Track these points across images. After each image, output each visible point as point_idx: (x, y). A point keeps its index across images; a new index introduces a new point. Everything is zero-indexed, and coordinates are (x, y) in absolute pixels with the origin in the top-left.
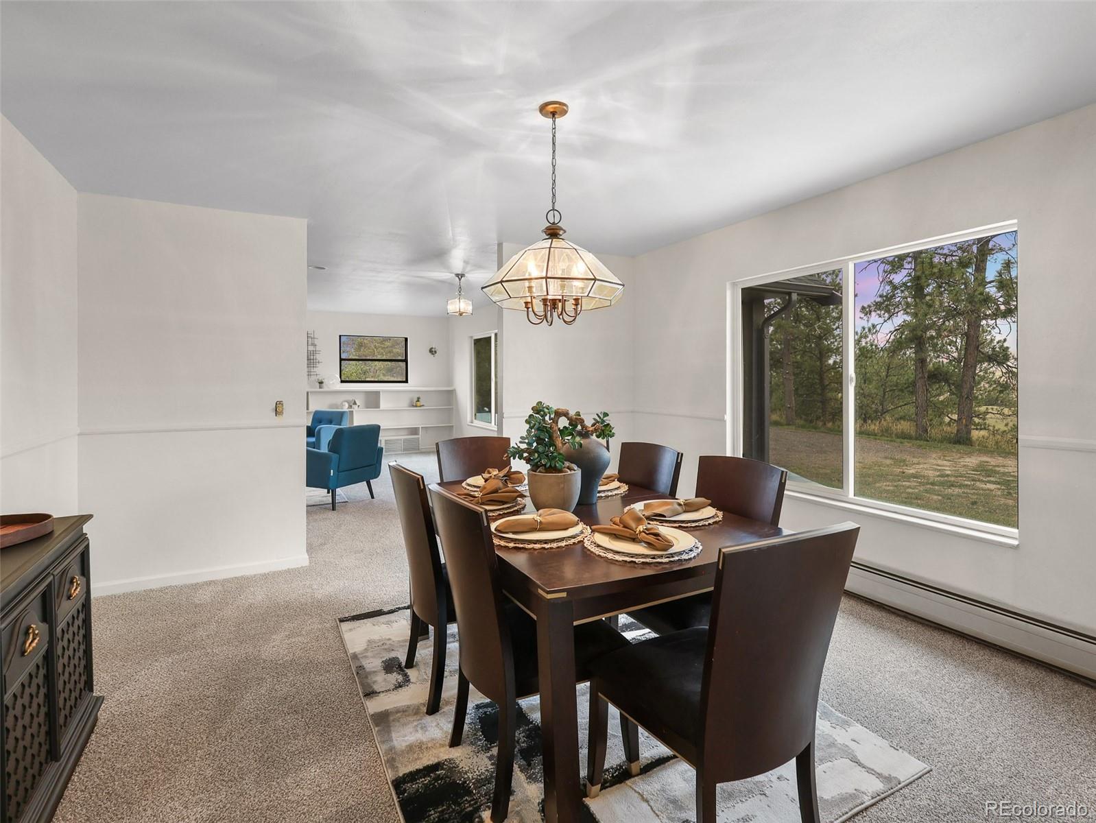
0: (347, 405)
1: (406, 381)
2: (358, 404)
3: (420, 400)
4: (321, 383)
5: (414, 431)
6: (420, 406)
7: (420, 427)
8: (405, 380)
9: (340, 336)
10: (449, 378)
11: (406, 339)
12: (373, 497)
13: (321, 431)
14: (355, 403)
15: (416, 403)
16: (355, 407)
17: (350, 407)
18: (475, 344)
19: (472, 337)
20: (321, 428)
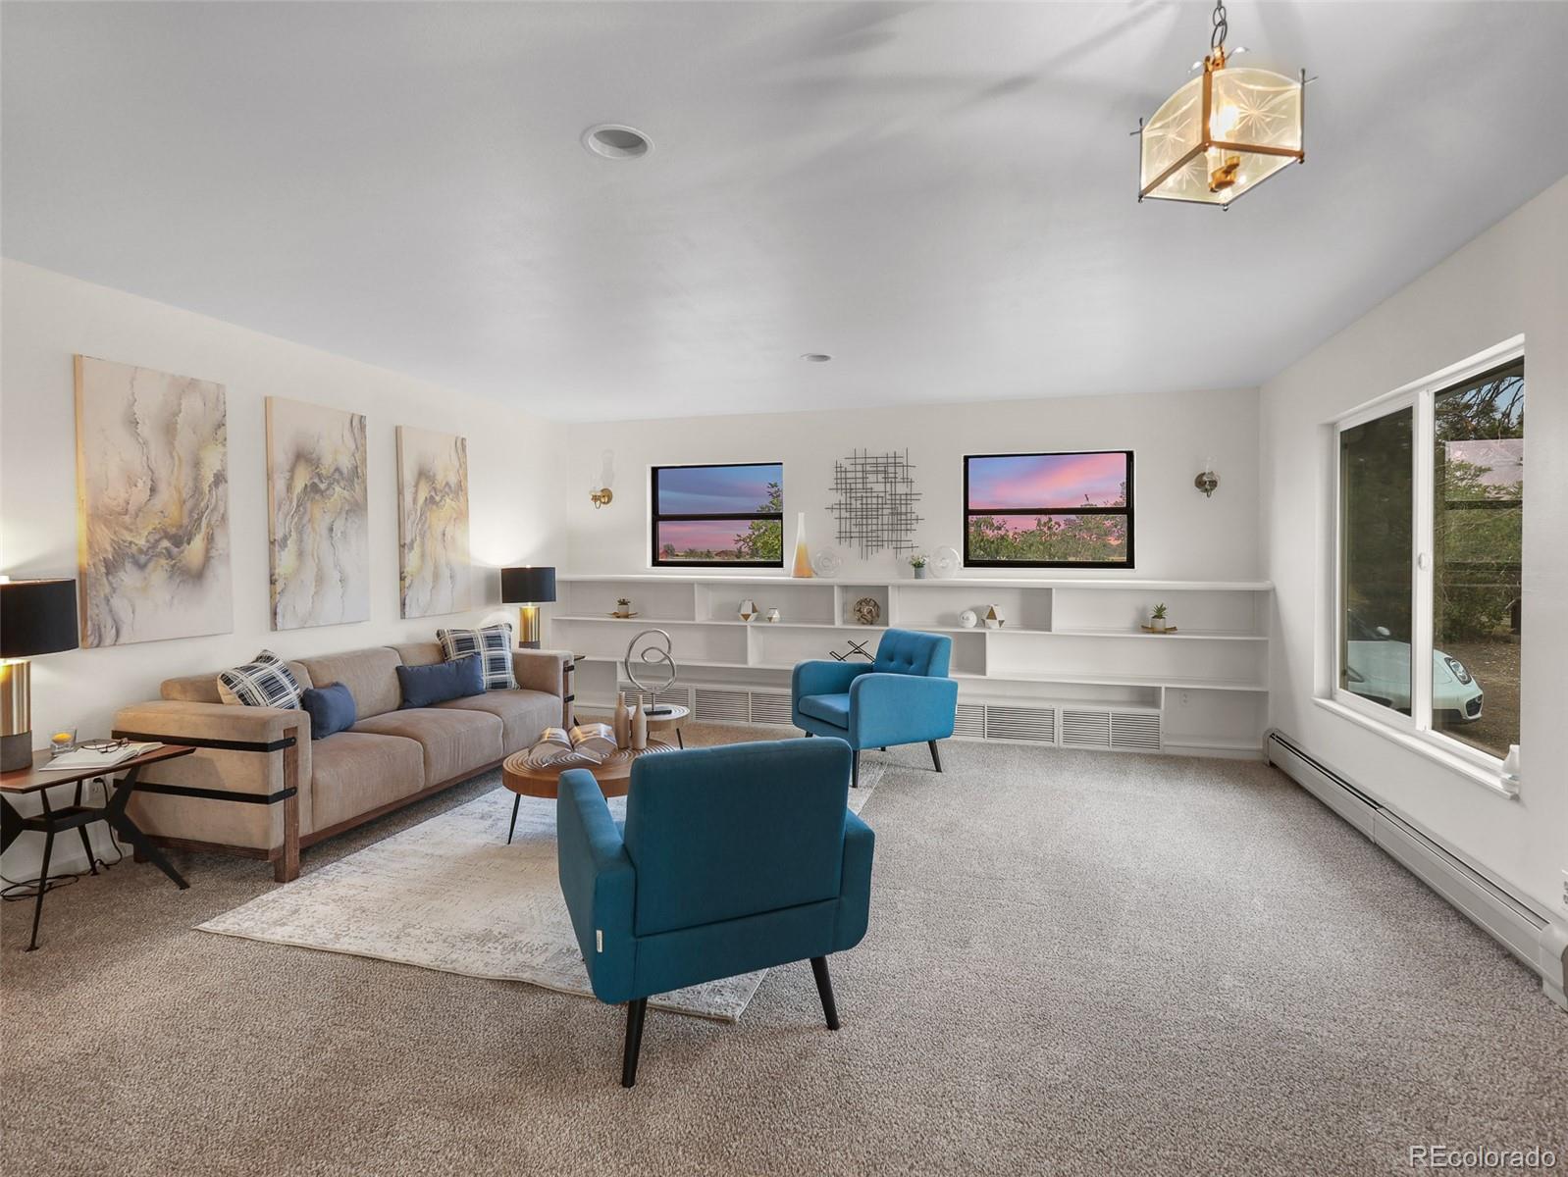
0: (973, 619)
1: (1129, 564)
2: (1000, 617)
3: (1166, 614)
4: (918, 566)
5: (1148, 696)
6: (1165, 632)
7: (1163, 686)
8: (1124, 559)
9: (966, 459)
10: (1258, 557)
11: (1130, 455)
12: (833, 1024)
13: (861, 688)
14: (992, 615)
15: (1153, 622)
16: (994, 624)
17: (981, 623)
18: (1344, 446)
19: (1333, 426)
20: (861, 681)
